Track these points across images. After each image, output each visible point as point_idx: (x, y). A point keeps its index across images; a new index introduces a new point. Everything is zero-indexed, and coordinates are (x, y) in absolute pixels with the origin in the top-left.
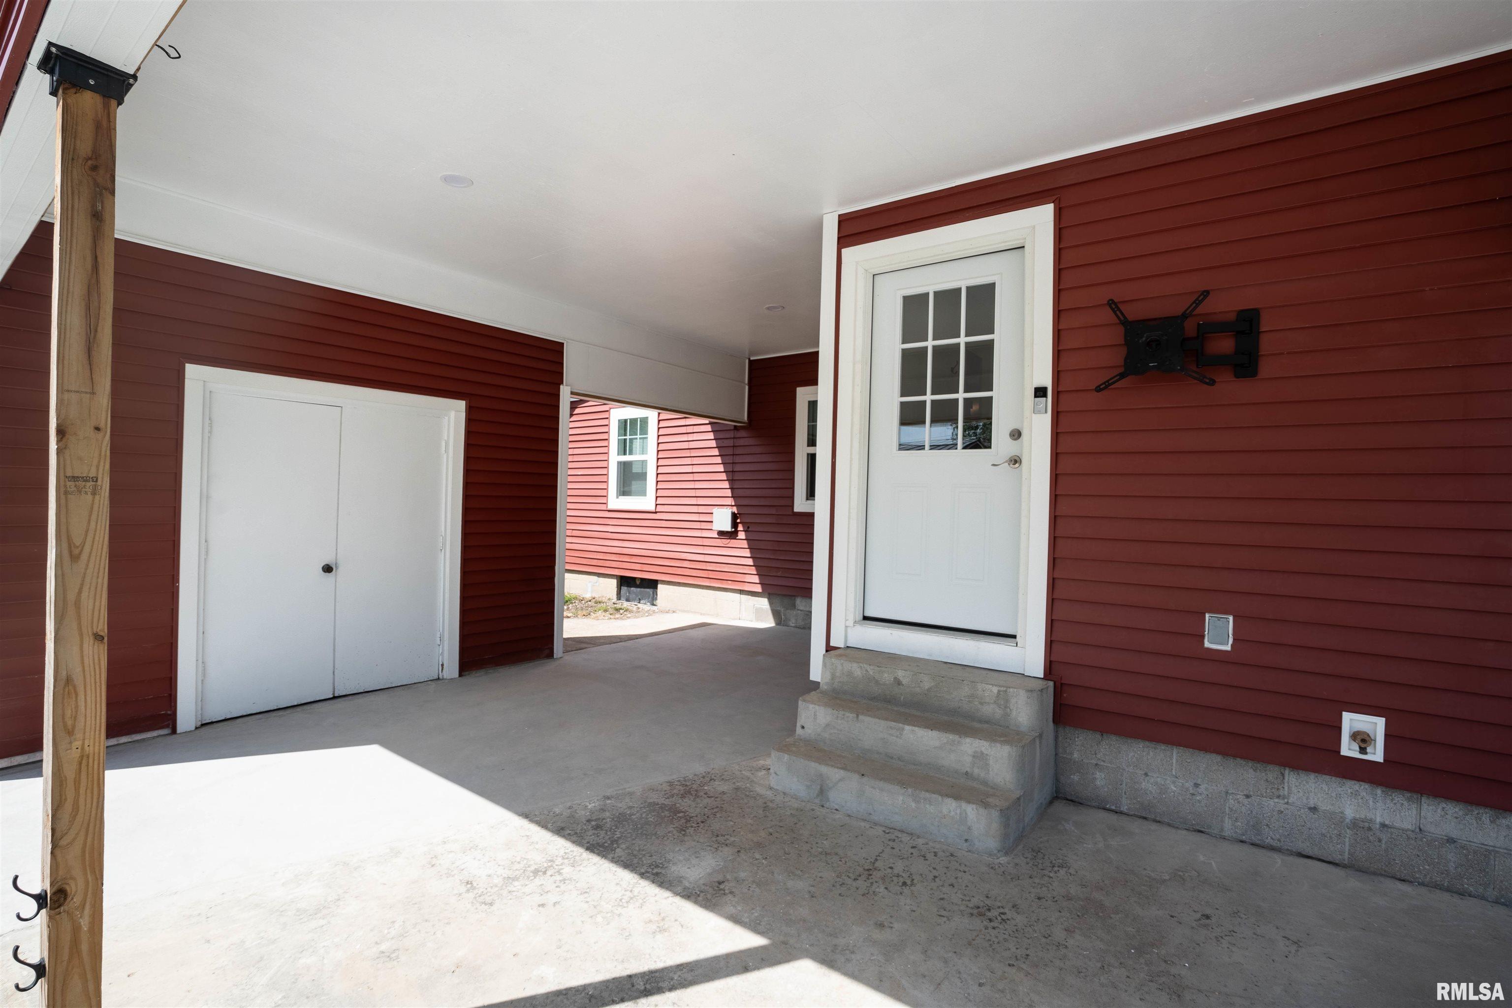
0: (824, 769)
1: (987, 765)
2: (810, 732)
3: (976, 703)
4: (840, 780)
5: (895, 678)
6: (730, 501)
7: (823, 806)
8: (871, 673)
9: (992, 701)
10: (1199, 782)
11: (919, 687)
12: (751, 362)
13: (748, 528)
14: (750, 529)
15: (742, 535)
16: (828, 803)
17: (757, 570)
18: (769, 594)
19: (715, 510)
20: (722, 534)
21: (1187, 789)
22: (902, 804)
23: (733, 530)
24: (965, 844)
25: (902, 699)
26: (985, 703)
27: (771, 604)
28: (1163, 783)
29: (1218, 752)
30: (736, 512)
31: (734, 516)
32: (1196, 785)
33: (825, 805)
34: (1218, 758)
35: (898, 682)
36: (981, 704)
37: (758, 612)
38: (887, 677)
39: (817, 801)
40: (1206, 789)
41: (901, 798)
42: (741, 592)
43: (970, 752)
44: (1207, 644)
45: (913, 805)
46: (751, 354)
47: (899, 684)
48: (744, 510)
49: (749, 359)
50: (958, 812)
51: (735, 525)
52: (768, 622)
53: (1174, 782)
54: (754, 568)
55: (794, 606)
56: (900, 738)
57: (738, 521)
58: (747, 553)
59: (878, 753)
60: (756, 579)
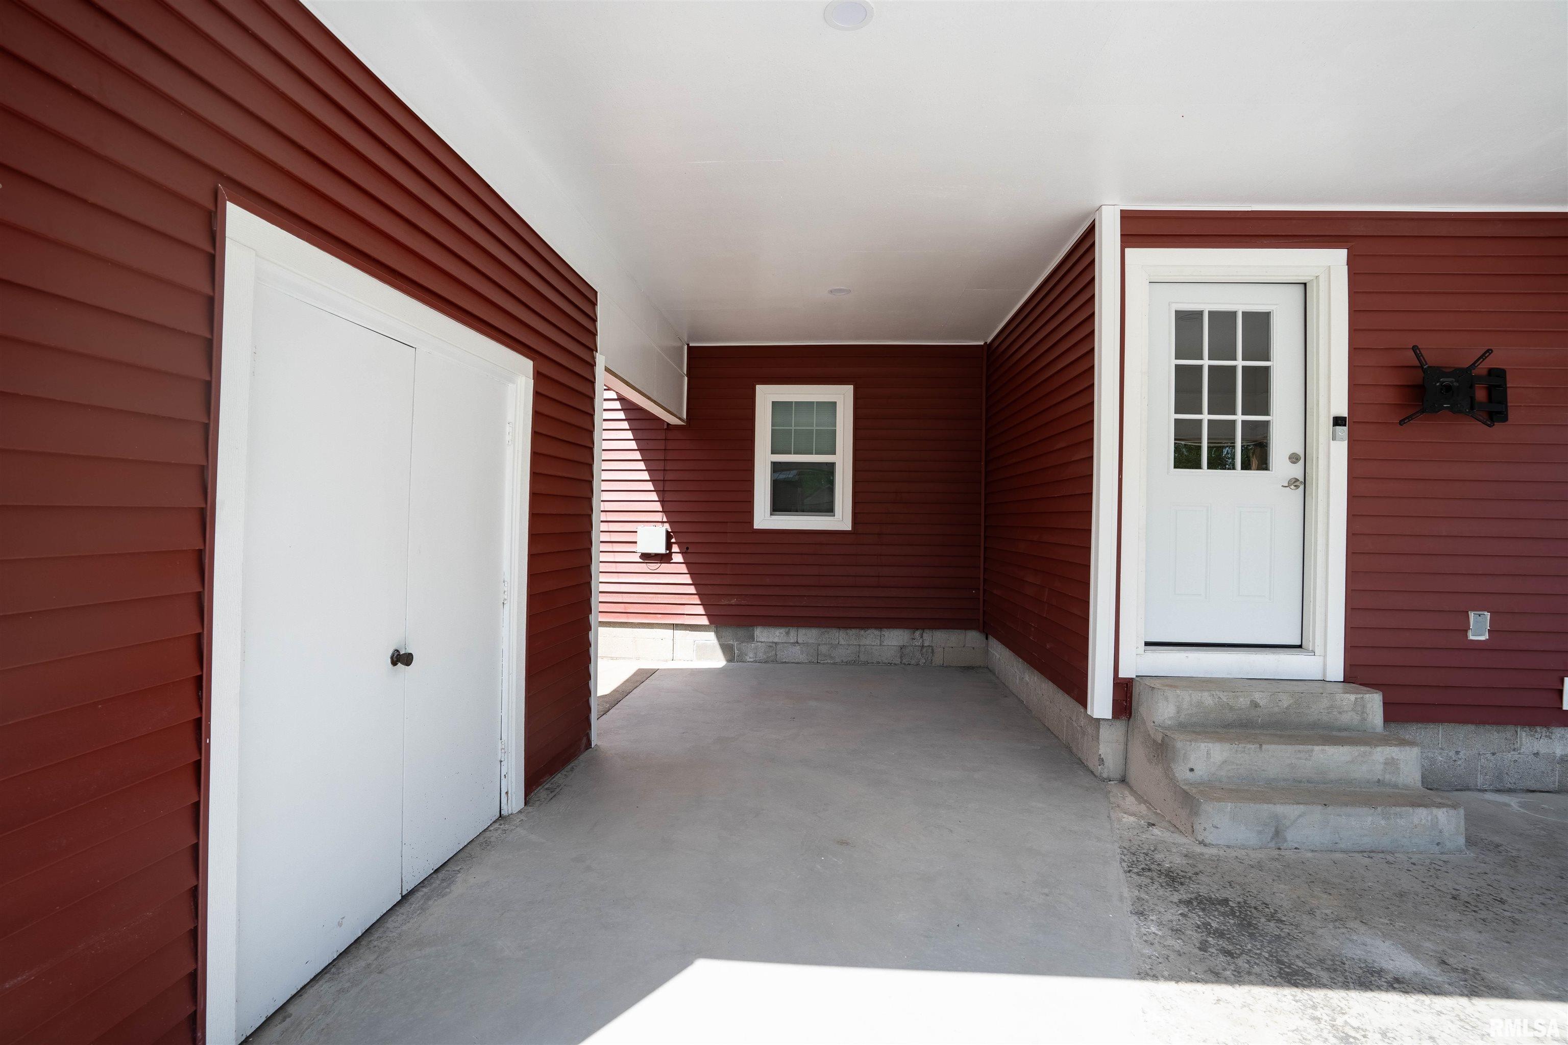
0: (1280, 809)
1: (1398, 768)
2: (1201, 773)
3: (1335, 713)
4: (1300, 816)
5: (1252, 701)
6: (660, 517)
7: (1279, 849)
8: (1225, 700)
9: (1350, 709)
10: (1459, 750)
11: (1278, 706)
12: (689, 348)
13: (687, 548)
14: (689, 551)
15: (677, 558)
16: (1285, 845)
17: (701, 599)
18: (716, 627)
19: (640, 528)
20: (647, 557)
21: (1451, 758)
22: (1371, 824)
23: (668, 552)
24: (1437, 848)
25: (1259, 721)
26: (1344, 711)
27: (719, 637)
28: (1432, 756)
29: (1472, 723)
30: (670, 530)
31: (668, 536)
32: (1457, 753)
33: (1281, 847)
34: (1472, 727)
35: (1255, 705)
36: (1340, 713)
37: (701, 650)
38: (1243, 702)
39: (1272, 844)
40: (1465, 754)
41: (1370, 819)
42: (675, 627)
43: (1382, 760)
44: (1471, 637)
45: (1383, 822)
46: (691, 337)
47: (1256, 707)
48: (679, 528)
49: (688, 345)
50: (1429, 818)
51: (669, 546)
52: (718, 661)
53: (1440, 754)
54: (697, 596)
55: (752, 638)
56: (1310, 760)
57: (673, 540)
58: (687, 579)
59: (1284, 780)
60: (700, 610)
